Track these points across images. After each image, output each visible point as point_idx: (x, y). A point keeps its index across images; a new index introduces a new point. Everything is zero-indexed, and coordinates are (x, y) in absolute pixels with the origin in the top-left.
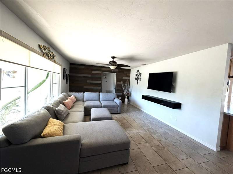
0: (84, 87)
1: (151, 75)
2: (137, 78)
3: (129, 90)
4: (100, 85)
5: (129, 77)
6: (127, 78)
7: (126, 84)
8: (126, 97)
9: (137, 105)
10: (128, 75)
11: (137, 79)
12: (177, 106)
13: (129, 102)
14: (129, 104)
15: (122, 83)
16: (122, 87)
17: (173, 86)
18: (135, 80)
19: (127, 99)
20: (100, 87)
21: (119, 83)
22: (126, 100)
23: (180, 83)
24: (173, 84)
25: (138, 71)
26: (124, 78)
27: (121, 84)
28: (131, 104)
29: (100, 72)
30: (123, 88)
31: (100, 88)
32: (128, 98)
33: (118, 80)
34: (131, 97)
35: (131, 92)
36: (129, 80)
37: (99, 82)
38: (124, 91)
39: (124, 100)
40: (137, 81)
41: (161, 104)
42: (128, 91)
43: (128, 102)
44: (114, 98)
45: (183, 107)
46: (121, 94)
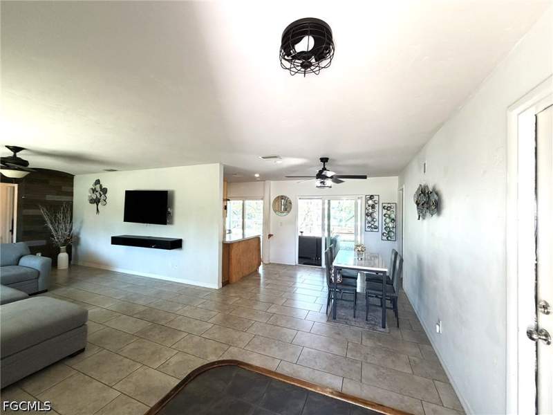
1: (129, 195)
2: (94, 198)
3: (71, 229)
5: (71, 194)
6: (65, 199)
7: (61, 216)
8: (63, 248)
9: (99, 263)
10: (64, 188)
11: (96, 201)
12: (176, 244)
13: (72, 262)
14: (74, 265)
15: (43, 212)
16: (44, 222)
17: (170, 213)
18: (91, 203)
19: (67, 252)
21: (30, 211)
22: (63, 257)
23: (180, 207)
24: (169, 210)
25: (98, 182)
26: (49, 198)
27: (41, 216)
28: (80, 263)
30: (47, 227)
32: (69, 251)
34: (79, 247)
35: (79, 233)
36: (70, 205)
38: (54, 233)
39: (57, 258)
40: (95, 205)
41: (151, 247)
42: (70, 232)
43: (69, 263)
44: (18, 255)
45: (184, 245)
46: (43, 242)
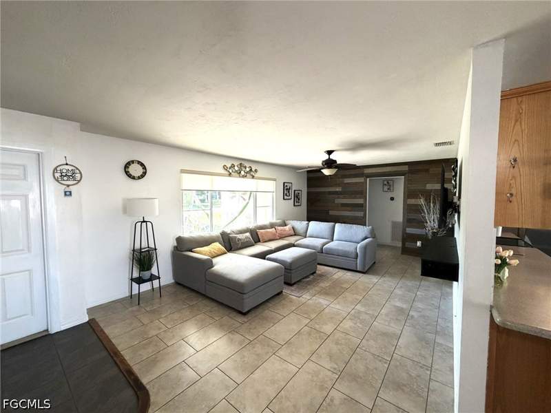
0: (330, 212)
4: (361, 207)
15: (422, 201)
20: (362, 213)
21: (412, 201)
26: (429, 187)
29: (361, 180)
30: (424, 216)
31: (360, 214)
33: (409, 194)
37: (360, 201)
44: (364, 236)
46: (423, 231)
